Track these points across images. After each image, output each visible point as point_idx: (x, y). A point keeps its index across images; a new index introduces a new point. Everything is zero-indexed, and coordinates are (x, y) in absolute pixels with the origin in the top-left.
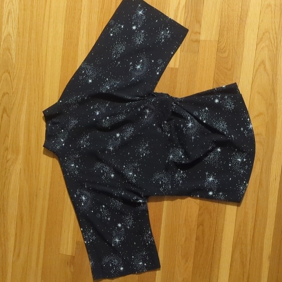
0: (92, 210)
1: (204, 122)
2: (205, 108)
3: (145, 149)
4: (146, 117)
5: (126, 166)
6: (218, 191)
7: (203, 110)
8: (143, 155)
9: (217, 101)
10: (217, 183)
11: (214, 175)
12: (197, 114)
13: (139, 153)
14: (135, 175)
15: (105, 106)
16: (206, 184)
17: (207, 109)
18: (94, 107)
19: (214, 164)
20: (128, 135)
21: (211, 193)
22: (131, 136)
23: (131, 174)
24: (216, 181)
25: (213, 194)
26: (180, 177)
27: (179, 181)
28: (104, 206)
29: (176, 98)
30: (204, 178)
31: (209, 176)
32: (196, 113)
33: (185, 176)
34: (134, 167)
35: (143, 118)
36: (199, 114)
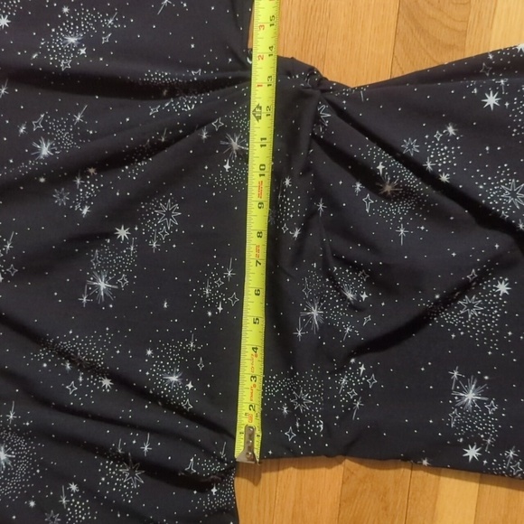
0: (31, 499)
1: (444, 178)
2: (442, 127)
3: (222, 289)
4: (227, 167)
5: (155, 352)
6: (502, 444)
7: (438, 136)
8: (214, 309)
9: (491, 100)
10: (497, 414)
11: (480, 382)
12: (416, 148)
13: (203, 301)
14: (190, 386)
15: (70, 122)
16: (454, 417)
17: (451, 130)
18: (29, 127)
19: (481, 340)
20: (164, 233)
21: (472, 453)
22: (174, 237)
23: (174, 379)
24: (492, 407)
25: (483, 455)
26: (357, 388)
27: (351, 404)
28: (74, 487)
29: (340, 87)
30: (445, 391)
31: (463, 384)
32: (411, 147)
33: (373, 381)
34: (183, 353)
35: (217, 168)
36: (423, 148)
